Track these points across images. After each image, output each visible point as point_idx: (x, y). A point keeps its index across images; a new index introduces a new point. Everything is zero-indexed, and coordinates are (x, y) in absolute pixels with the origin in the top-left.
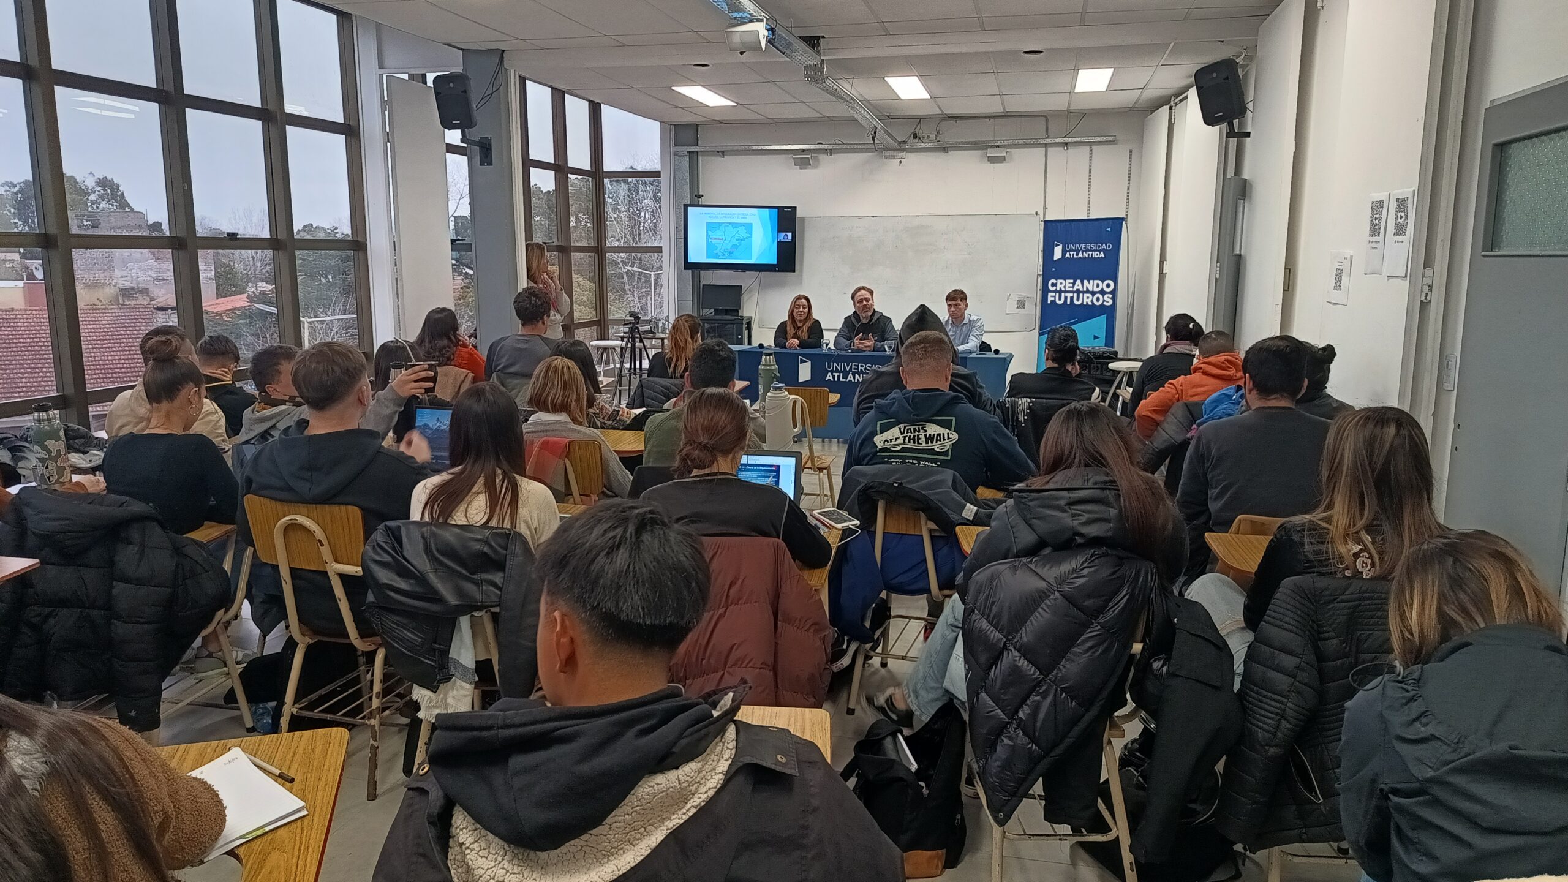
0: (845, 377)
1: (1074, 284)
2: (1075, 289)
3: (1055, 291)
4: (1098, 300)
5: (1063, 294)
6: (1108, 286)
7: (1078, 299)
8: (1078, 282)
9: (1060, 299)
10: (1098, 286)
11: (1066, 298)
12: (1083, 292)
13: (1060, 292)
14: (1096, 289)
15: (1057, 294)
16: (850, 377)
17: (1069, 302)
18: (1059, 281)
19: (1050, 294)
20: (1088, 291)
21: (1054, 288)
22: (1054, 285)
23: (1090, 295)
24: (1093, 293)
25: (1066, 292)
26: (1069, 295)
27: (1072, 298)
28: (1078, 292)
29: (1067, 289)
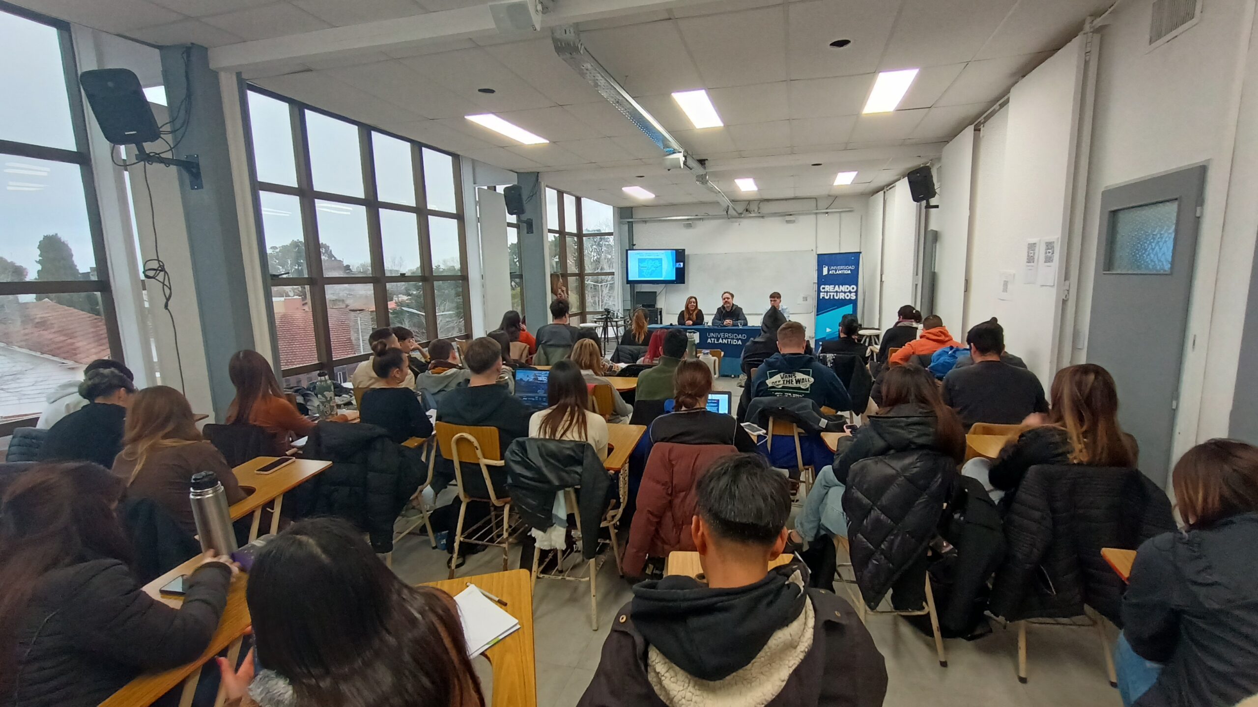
0: (718, 341)
1: (834, 288)
2: (835, 291)
3: (825, 292)
4: (848, 296)
5: (828, 294)
6: (853, 288)
7: (837, 296)
8: (837, 286)
9: (827, 296)
10: (847, 288)
11: (830, 295)
12: (840, 292)
13: (827, 292)
14: (847, 290)
15: (826, 294)
16: (720, 341)
17: (832, 297)
18: (826, 286)
19: (821, 294)
20: (842, 292)
21: (823, 290)
22: (823, 288)
23: (843, 294)
24: (845, 293)
25: (830, 292)
26: (832, 294)
27: (833, 295)
28: (837, 292)
29: (831, 291)
